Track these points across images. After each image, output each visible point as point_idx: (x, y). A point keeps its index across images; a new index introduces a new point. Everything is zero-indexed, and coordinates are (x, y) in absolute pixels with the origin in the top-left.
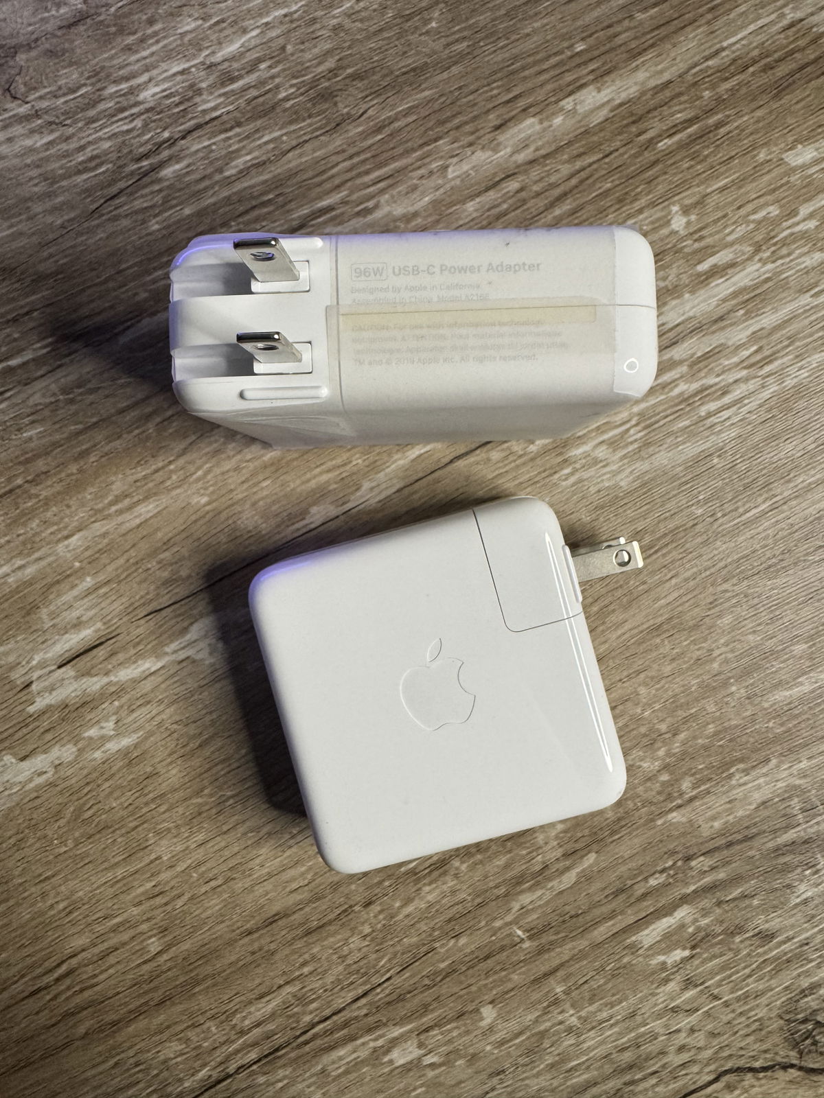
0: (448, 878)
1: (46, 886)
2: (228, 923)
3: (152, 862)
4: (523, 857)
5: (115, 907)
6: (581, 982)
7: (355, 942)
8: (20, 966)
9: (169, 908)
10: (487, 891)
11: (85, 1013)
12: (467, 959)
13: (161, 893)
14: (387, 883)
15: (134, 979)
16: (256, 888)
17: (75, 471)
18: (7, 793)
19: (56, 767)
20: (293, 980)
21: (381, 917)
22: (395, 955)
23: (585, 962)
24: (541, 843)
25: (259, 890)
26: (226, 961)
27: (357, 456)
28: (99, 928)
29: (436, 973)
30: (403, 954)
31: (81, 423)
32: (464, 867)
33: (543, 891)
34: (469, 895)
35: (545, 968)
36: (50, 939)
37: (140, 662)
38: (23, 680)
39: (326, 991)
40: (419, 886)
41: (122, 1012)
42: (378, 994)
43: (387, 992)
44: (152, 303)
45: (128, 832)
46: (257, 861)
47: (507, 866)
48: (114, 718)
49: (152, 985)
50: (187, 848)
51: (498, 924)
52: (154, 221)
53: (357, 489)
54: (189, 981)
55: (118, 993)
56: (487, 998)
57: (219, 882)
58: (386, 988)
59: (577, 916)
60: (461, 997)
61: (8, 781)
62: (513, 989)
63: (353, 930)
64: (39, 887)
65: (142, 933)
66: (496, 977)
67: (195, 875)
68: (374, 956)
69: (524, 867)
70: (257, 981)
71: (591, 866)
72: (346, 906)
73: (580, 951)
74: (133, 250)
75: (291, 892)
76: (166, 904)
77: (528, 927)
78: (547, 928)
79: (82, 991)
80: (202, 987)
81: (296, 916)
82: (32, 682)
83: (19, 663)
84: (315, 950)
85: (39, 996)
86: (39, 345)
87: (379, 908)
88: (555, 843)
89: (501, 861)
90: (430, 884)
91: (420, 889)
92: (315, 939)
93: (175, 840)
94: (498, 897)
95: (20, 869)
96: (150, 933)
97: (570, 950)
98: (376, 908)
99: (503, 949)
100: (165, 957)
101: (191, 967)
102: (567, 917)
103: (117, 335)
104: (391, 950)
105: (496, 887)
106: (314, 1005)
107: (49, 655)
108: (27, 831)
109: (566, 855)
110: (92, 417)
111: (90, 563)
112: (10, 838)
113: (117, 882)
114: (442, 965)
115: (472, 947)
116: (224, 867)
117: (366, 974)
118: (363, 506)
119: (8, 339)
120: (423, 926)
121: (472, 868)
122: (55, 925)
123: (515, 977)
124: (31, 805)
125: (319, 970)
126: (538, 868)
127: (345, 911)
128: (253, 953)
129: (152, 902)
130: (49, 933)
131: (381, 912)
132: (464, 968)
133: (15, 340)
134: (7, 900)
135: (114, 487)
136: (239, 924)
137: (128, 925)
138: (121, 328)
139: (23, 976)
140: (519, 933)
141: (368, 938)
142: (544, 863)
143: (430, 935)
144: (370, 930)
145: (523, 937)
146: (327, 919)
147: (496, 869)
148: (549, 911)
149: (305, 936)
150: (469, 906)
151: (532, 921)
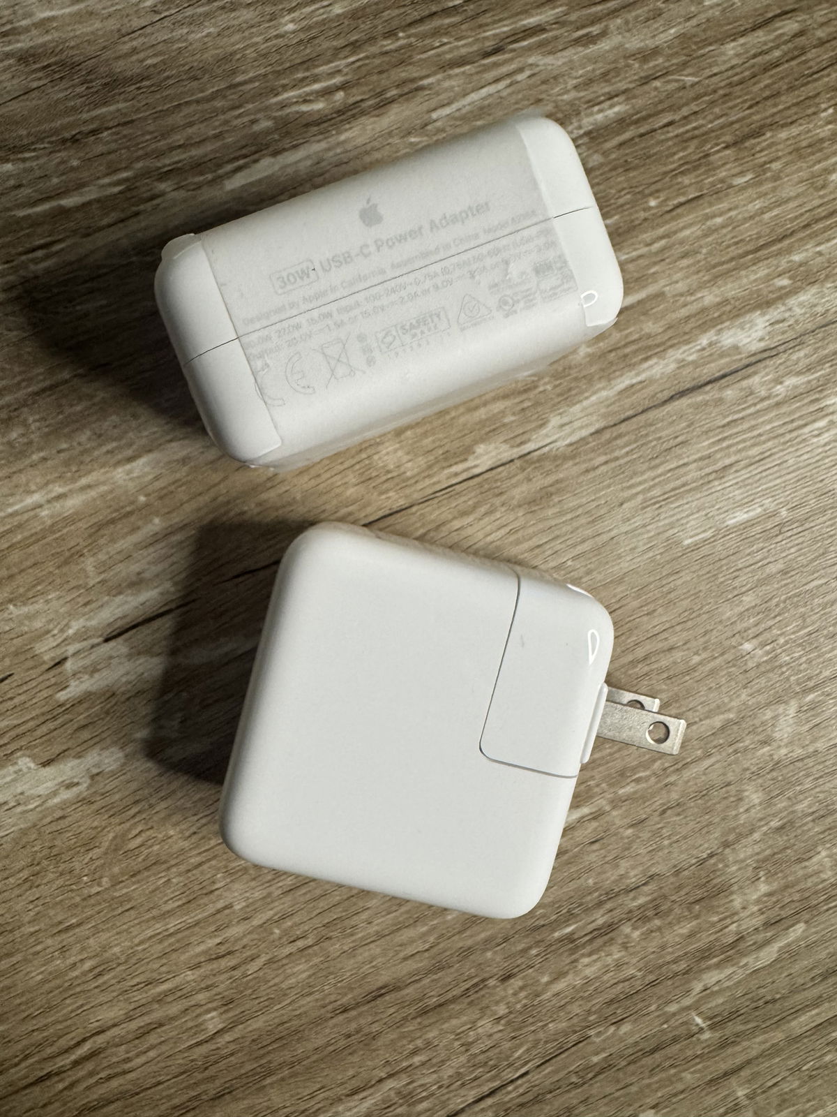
0: (614, 949)
1: (67, 938)
2: (317, 996)
3: (219, 911)
4: (713, 925)
5: (164, 969)
6: (770, 1084)
7: (485, 1026)
8: (24, 1042)
9: (237, 973)
10: (661, 967)
11: (112, 1107)
12: (630, 1051)
13: (229, 953)
14: (534, 952)
15: (181, 1065)
16: (361, 950)
18: (19, 809)
19: (92, 777)
20: (397, 1073)
21: (522, 994)
22: (537, 1042)
23: (777, 1060)
24: (739, 906)
25: (364, 954)
26: (310, 1046)
27: (546, 380)
28: (139, 997)
29: (588, 1068)
30: (546, 1042)
32: (636, 934)
33: (734, 969)
34: (640, 970)
35: (724, 1067)
36: (70, 1008)
37: (222, 640)
38: (52, 654)
39: (440, 1087)
40: (573, 957)
41: (163, 1108)
42: (509, 1093)
43: (521, 1091)
44: (276, 137)
45: (189, 871)
46: (364, 916)
47: (692, 935)
48: (179, 715)
49: (207, 1073)
50: (269, 895)
51: (673, 1008)
52: (287, 18)
53: (541, 426)
54: (259, 1070)
55: (159, 1083)
56: (651, 1101)
57: (310, 941)
58: (521, 1085)
59: (774, 1001)
60: (617, 1099)
61: (22, 793)
62: (682, 1092)
63: (483, 1010)
64: (58, 938)
65: (198, 1005)
66: (663, 1075)
67: (277, 931)
68: (508, 1045)
69: (712, 938)
70: (351, 1073)
71: (798, 940)
72: (476, 980)
73: (773, 1045)
74: (254, 55)
75: (405, 959)
76: (234, 968)
77: (710, 1014)
78: (733, 1015)
79: (109, 1078)
80: (274, 1078)
81: (410, 990)
82: (65, 659)
83: (48, 632)
84: (430, 1035)
85: (48, 1083)
86: (106, 180)
87: (520, 983)
88: (756, 908)
89: (685, 928)
90: (590, 955)
91: (576, 961)
92: (432, 1020)
93: (253, 884)
94: (676, 974)
95: (32, 913)
96: (210, 1006)
97: (761, 1043)
98: (516, 983)
99: (675, 1040)
100: (228, 1037)
101: (262, 1052)
102: (761, 1003)
103: (220, 177)
104: (531, 1038)
105: (675, 961)
106: (425, 1105)
107: (94, 623)
108: (45, 863)
109: (768, 925)
111: (161, 498)
112: (20, 871)
113: (171, 935)
114: (595, 1059)
115: (636, 1037)
116: (317, 922)
117: (495, 1067)
118: (547, 449)
119: (62, 167)
120: (575, 1009)
121: (646, 936)
122: (78, 989)
123: (687, 1076)
124: (54, 827)
125: (434, 1061)
126: (731, 940)
127: (476, 985)
128: (349, 1036)
129: (215, 965)
130: (68, 1001)
131: (522, 988)
132: (624, 1063)
133: (73, 169)
134: (9, 955)
136: (333, 998)
137: (179, 994)
138: (229, 167)
139: (26, 1057)
140: (699, 1020)
141: (503, 1022)
142: (737, 933)
143: (585, 1020)
144: (507, 1011)
145: (703, 1025)
146: (450, 995)
147: (677, 939)
148: (739, 993)
149: (420, 1015)
150: (638, 985)
151: (716, 1006)
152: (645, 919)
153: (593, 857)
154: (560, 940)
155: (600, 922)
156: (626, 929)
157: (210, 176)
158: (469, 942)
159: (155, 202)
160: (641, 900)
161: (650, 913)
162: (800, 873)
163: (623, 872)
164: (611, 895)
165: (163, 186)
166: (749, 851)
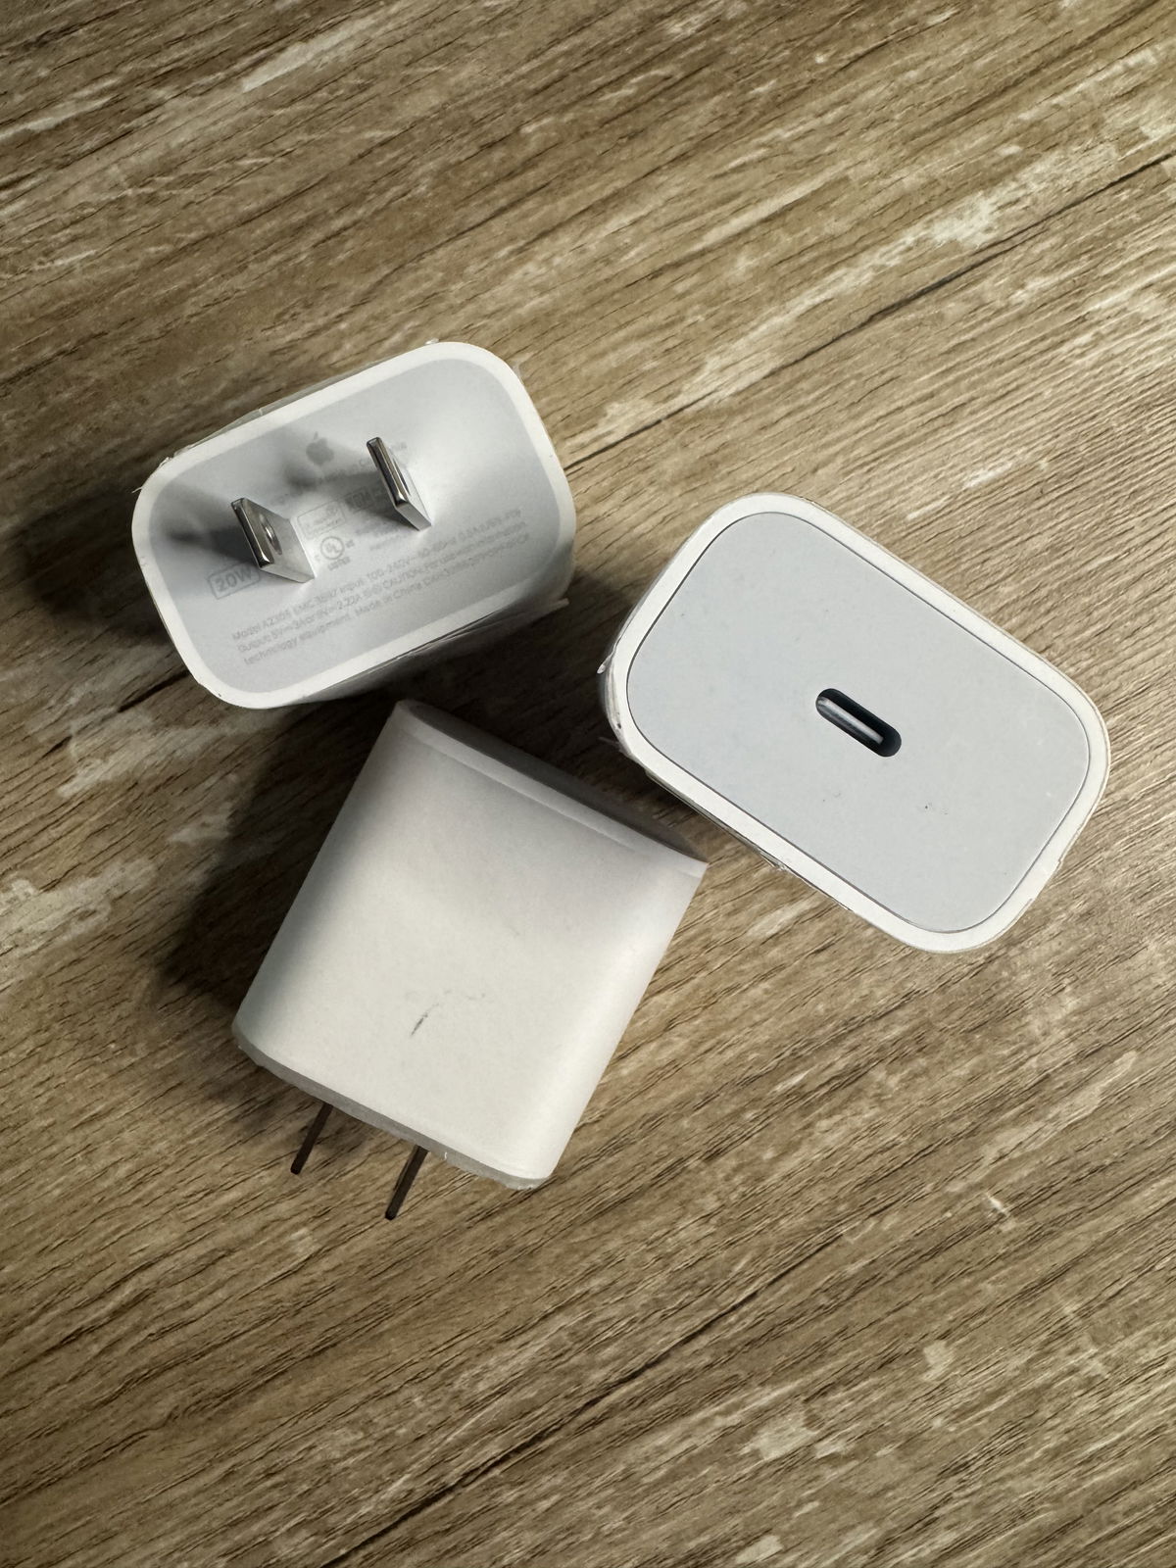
0: (864, 1104)
1: (92, 1133)
2: (446, 1198)
4: (1004, 1060)
5: (229, 1170)
6: (1110, 1292)
7: (689, 1228)
8: (41, 1288)
9: (332, 1172)
10: (935, 1126)
11: (170, 1375)
12: (901, 1254)
13: (318, 1143)
14: (749, 1115)
15: (264, 1309)
17: (155, 333)
18: (17, 953)
19: (114, 902)
20: (570, 1303)
21: (737, 1179)
22: (765, 1248)
23: (1118, 1256)
24: (1038, 1032)
26: (443, 1270)
27: (697, 307)
28: (197, 1212)
29: (842, 1283)
30: (778, 1248)
31: (168, 241)
32: (893, 1082)
33: (1040, 1124)
34: (904, 1134)
35: (1040, 1270)
36: (102, 1235)
38: (50, 734)
39: (632, 1322)
40: (808, 1119)
41: (240, 1373)
42: (731, 1326)
43: (749, 1321)
44: (307, 15)
47: (973, 1078)
48: (228, 809)
49: (299, 1320)
51: (956, 1187)
53: (695, 371)
54: (372, 1310)
55: (233, 1337)
56: (937, 1327)
58: (747, 1314)
59: (1102, 1169)
60: (890, 1326)
61: (20, 931)
62: (982, 1312)
63: (683, 1205)
64: (80, 1133)
65: (280, 1220)
66: (953, 1288)
68: (724, 1254)
69: (1003, 1081)
70: (503, 1307)
71: (1129, 1076)
72: (671, 1161)
73: (1109, 1235)
76: (327, 1165)
77: (1012, 1192)
78: (1046, 1193)
79: (163, 1333)
80: (395, 1321)
81: (577, 1181)
82: (68, 739)
83: (42, 703)
84: (611, 1246)
85: (77, 1345)
86: (86, 92)
87: (734, 1163)
88: (1063, 1033)
89: (963, 1069)
90: (830, 1115)
91: (809, 1125)
92: (613, 1223)
94: (956, 1137)
95: (43, 1100)
96: (297, 1220)
97: (1089, 1233)
98: (728, 1162)
99: (965, 1234)
100: (325, 1264)
101: (374, 1284)
102: (1084, 1172)
103: (236, 74)
104: (757, 1241)
105: (953, 1119)
106: (610, 1351)
107: (105, 685)
108: (57, 1026)
109: (1082, 1057)
110: (189, 230)
112: (23, 1040)
113: (235, 1122)
114: (852, 1269)
115: (908, 1233)
117: (709, 1286)
118: (706, 401)
119: (26, 80)
120: (817, 1195)
121: (908, 1083)
122: (112, 1206)
123: (987, 1287)
124: (65, 976)
125: (620, 1283)
126: (1030, 1082)
127: (670, 1169)
128: (495, 1253)
130: (99, 1224)
131: (737, 1170)
132: (893, 1273)
133: (41, 81)
134: (14, 1162)
135: (231, 364)
136: (469, 1198)
137: (253, 1204)
138: (246, 61)
139: (46, 1309)
140: (996, 1203)
141: (713, 1221)
142: (1040, 1071)
143: (830, 1212)
144: (718, 1204)
145: (1003, 1211)
146: (635, 1184)
147: (953, 1085)
148: (1051, 1159)
149: (596, 1217)
150: (903, 1155)
151: (1020, 1181)
152: (903, 1058)
153: (821, 972)
154: (787, 1095)
155: (840, 1065)
156: (879, 1074)
157: (221, 75)
158: (655, 1108)
159: (151, 115)
160: (896, 1031)
161: (910, 1049)
162: (1122, 978)
163: (865, 992)
164: (852, 1026)
165: (160, 93)
166: (1045, 948)
